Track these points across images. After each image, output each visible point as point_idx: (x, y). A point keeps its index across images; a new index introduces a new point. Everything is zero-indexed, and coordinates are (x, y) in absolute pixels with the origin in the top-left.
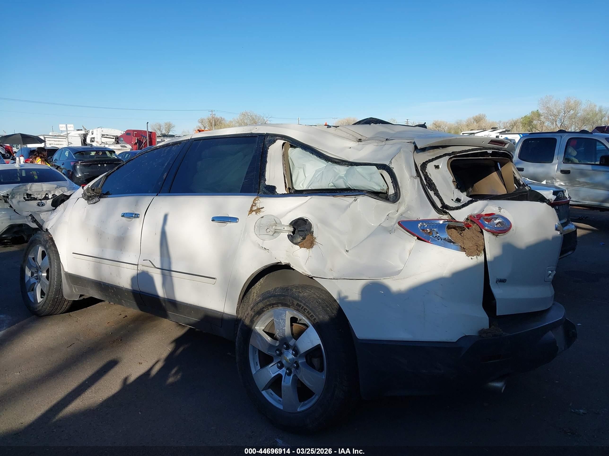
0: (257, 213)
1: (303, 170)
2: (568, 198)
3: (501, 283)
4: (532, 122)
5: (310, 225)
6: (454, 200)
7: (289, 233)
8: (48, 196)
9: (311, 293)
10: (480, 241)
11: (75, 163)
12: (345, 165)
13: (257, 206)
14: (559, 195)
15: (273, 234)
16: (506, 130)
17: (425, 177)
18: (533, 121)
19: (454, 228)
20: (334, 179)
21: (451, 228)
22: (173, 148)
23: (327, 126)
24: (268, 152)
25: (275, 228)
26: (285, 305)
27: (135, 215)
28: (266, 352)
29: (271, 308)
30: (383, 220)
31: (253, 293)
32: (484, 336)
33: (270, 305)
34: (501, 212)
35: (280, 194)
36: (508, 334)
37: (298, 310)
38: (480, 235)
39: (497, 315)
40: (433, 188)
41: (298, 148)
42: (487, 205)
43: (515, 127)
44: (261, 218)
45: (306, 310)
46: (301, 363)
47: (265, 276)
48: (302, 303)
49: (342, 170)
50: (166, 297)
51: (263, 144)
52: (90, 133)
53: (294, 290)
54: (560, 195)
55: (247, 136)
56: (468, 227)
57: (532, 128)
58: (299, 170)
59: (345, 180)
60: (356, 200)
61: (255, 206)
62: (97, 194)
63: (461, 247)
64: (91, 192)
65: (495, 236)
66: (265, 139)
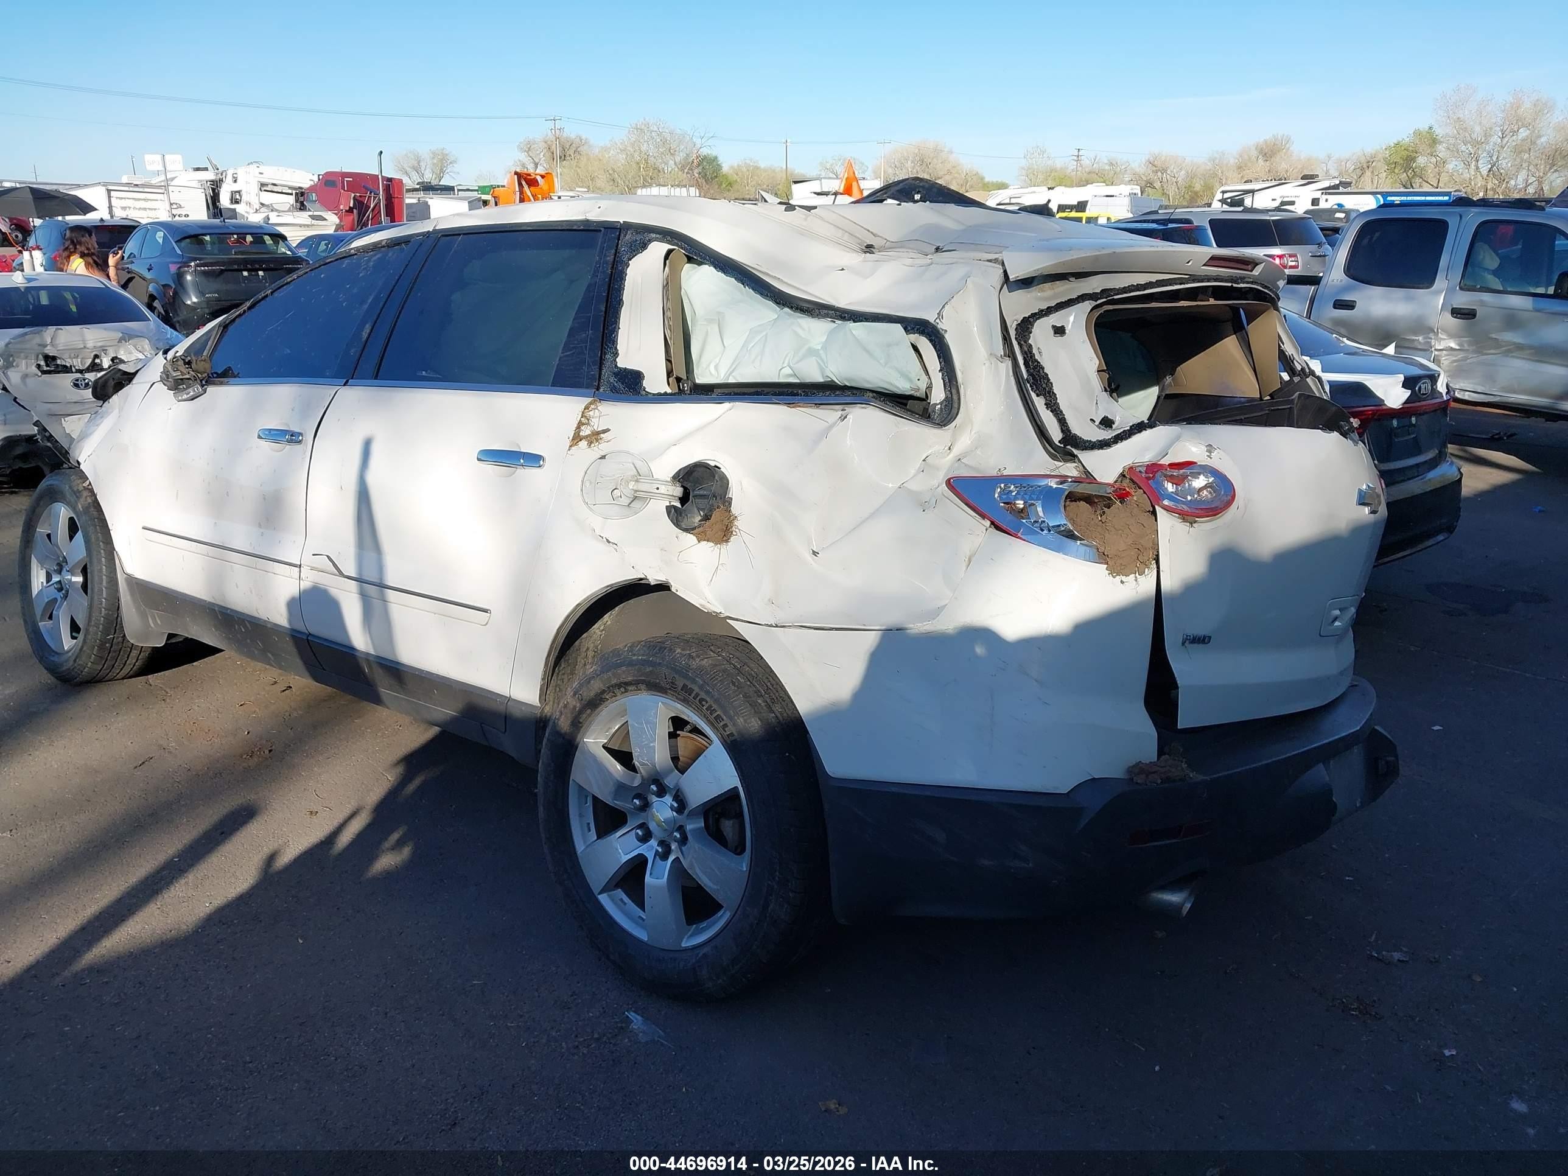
0: (593, 445)
1: (717, 327)
2: (1444, 395)
3: (1196, 645)
4: (1414, 159)
5: (724, 482)
6: (1097, 423)
7: (670, 502)
8: (101, 361)
9: (720, 658)
10: (1147, 538)
11: (180, 268)
12: (826, 316)
13: (592, 424)
14: (1420, 388)
15: (630, 503)
16: (1341, 182)
17: (1024, 357)
18: (1415, 157)
19: (1088, 499)
20: (794, 356)
21: (1080, 499)
22: (390, 254)
23: (784, 207)
24: (626, 275)
25: (635, 488)
26: (655, 687)
27: (292, 435)
28: (608, 800)
29: (622, 693)
30: (913, 472)
31: (585, 649)
32: (1139, 781)
33: (619, 686)
34: (1211, 458)
35: (654, 395)
36: (1201, 777)
37: (685, 701)
38: (1147, 518)
39: (1179, 728)
40: (1045, 388)
41: (707, 266)
42: (1178, 438)
43: (1368, 173)
44: (600, 458)
45: (704, 703)
46: (690, 831)
47: (617, 609)
48: (695, 683)
49: (817, 329)
50: (372, 652)
51: (613, 251)
52: (229, 179)
53: (679, 650)
54: (1423, 386)
55: (575, 228)
56: (1122, 496)
57: (1413, 177)
58: (709, 329)
59: (823, 361)
60: (846, 417)
61: (588, 424)
62: (200, 376)
63: (1098, 549)
64: (183, 368)
65: (1188, 524)
66: (619, 240)
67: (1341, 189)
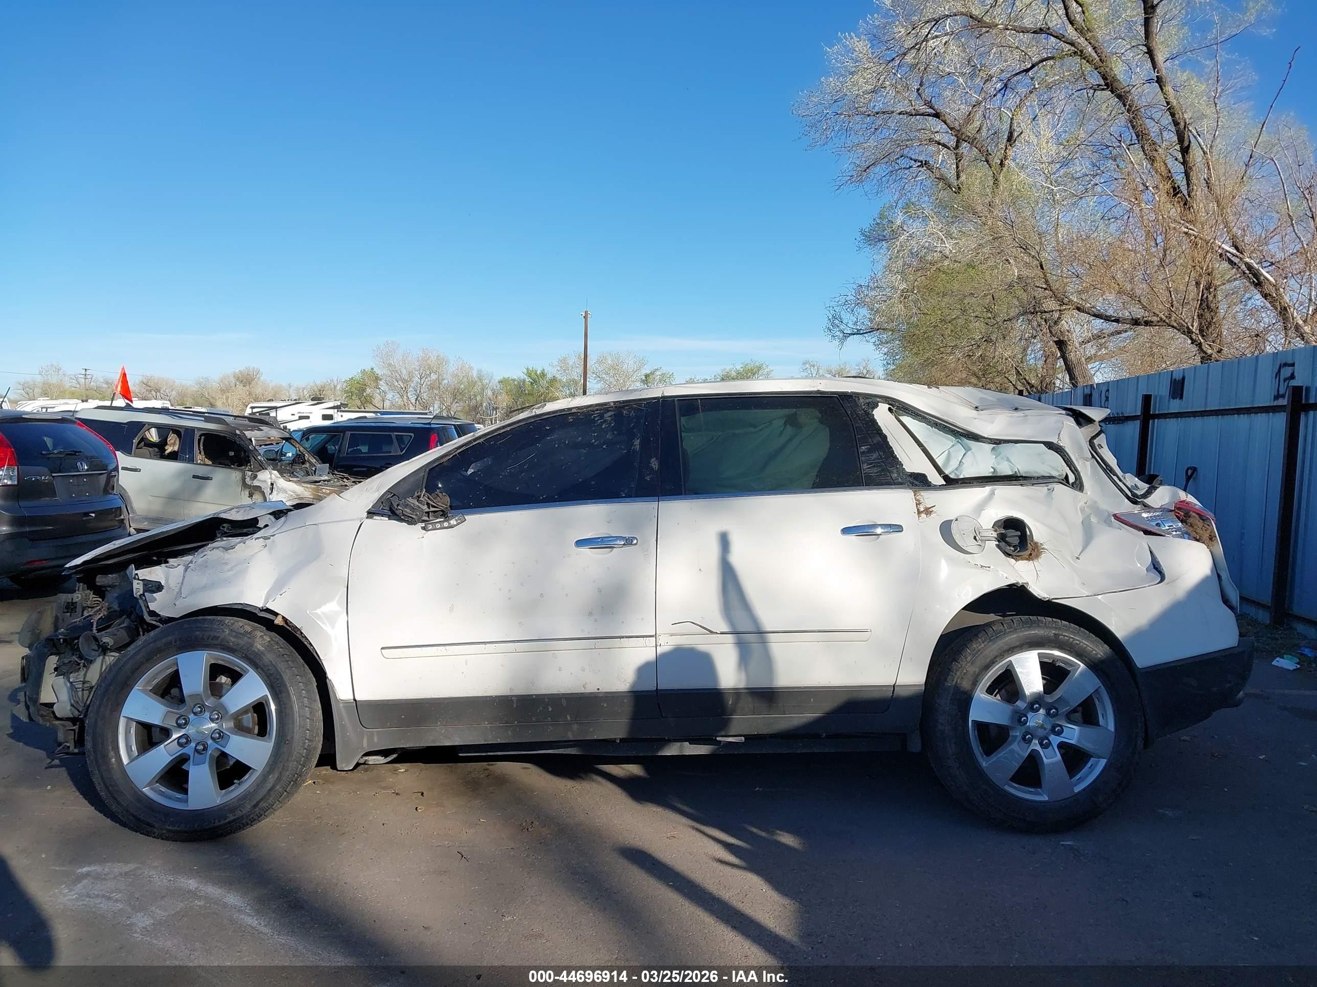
0: (928, 516)
7: (995, 541)
15: (981, 544)
18: (365, 388)
24: (877, 421)
25: (980, 535)
26: (1035, 644)
27: (626, 540)
37: (1059, 647)
40: (1113, 472)
41: (906, 414)
51: (859, 407)
60: (1053, 489)
61: (921, 504)
63: (1196, 539)
66: (856, 402)
67: (343, 409)
